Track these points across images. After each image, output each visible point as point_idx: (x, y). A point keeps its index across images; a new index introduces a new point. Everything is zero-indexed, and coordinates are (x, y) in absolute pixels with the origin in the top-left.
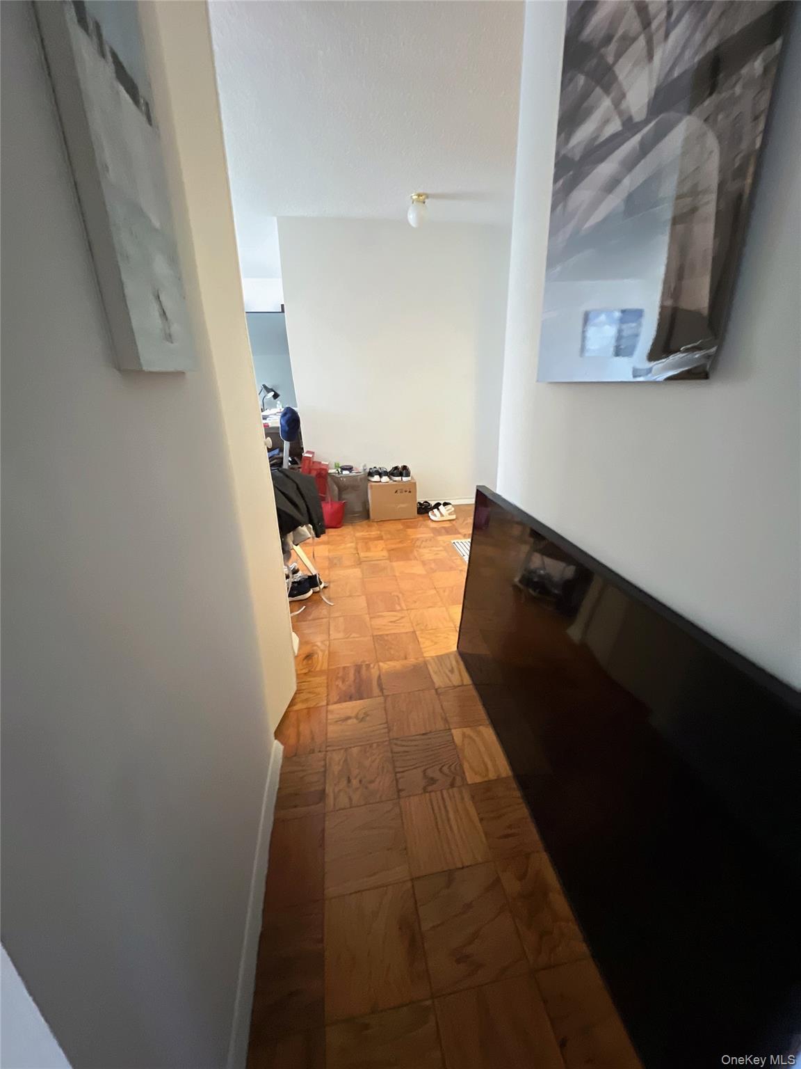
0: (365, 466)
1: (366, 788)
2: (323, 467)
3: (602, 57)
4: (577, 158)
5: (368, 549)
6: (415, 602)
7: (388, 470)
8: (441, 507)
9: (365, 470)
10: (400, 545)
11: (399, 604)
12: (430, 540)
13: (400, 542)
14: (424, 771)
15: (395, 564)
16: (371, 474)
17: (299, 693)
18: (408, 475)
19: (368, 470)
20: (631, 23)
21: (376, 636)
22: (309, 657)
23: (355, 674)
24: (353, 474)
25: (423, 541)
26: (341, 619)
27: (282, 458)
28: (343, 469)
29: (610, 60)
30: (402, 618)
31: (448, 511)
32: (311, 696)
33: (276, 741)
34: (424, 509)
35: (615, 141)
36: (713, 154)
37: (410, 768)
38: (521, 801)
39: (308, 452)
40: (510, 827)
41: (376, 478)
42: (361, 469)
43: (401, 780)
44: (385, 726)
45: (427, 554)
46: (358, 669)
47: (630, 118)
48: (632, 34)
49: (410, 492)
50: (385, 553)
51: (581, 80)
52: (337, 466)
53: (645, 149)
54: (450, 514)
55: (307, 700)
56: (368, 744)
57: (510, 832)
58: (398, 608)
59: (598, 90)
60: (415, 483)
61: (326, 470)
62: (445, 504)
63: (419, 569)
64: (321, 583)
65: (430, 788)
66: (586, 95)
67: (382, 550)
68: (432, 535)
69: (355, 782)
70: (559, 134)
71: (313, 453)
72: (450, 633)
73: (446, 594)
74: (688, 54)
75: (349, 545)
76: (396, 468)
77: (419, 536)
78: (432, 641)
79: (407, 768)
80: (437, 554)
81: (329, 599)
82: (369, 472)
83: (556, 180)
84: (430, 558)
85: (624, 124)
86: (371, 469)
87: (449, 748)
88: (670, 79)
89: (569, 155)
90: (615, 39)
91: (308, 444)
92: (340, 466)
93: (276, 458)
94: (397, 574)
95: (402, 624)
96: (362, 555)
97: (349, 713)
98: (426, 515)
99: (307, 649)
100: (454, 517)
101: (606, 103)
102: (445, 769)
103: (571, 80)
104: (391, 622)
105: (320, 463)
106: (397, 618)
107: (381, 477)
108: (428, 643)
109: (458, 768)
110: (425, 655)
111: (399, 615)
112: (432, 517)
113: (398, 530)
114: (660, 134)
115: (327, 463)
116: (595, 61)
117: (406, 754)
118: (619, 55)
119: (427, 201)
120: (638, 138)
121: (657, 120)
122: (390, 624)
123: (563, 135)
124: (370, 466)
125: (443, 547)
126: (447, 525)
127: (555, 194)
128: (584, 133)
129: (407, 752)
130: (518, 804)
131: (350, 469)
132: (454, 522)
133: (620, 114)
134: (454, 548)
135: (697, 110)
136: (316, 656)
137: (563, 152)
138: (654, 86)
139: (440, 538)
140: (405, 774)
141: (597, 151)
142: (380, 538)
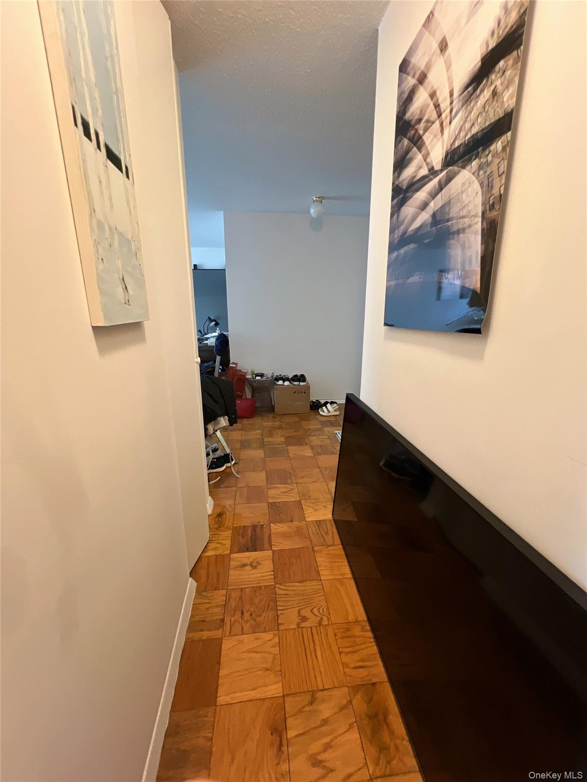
0: (273, 373)
1: (255, 620)
2: (243, 374)
3: (417, 130)
4: (404, 187)
5: (271, 436)
6: (303, 477)
7: (290, 377)
8: (328, 405)
9: (272, 376)
10: (295, 434)
11: (291, 479)
12: (319, 430)
13: (296, 431)
14: (299, 611)
15: (289, 448)
16: (277, 379)
17: (210, 543)
18: (304, 380)
19: (275, 377)
20: (431, 113)
21: (271, 503)
22: (220, 515)
23: (252, 532)
24: (264, 378)
25: (313, 431)
26: (245, 489)
27: (215, 367)
28: (257, 375)
29: (421, 132)
30: (292, 489)
31: (333, 408)
32: (219, 545)
33: (190, 579)
34: (316, 406)
35: (424, 180)
36: (478, 194)
37: (288, 607)
38: (373, 640)
39: (233, 363)
40: (362, 660)
41: (280, 382)
42: (270, 376)
43: (281, 616)
44: (272, 573)
45: (315, 440)
46: (254, 527)
47: (433, 168)
48: (432, 119)
49: (305, 393)
50: (283, 439)
51: (406, 142)
52: (253, 373)
53: (441, 187)
54: (335, 411)
55: (216, 549)
56: (258, 587)
57: (362, 664)
58: (290, 481)
59: (415, 149)
60: (309, 387)
61: (244, 376)
62: (332, 403)
63: (308, 452)
64: (232, 460)
65: (303, 625)
66: (408, 151)
67: (281, 437)
68: (320, 426)
69: (247, 615)
70: (394, 172)
71: (236, 364)
72: (328, 503)
73: (327, 472)
74: (462, 135)
75: (257, 431)
76: (296, 376)
77: (311, 427)
78: (314, 509)
79: (285, 608)
80: (323, 441)
81: (238, 472)
82: (276, 378)
83: (393, 200)
84: (318, 444)
85: (429, 170)
86: (277, 376)
87: (320, 594)
88: (453, 147)
89: (400, 185)
90: (423, 121)
91: (233, 358)
92: (255, 373)
93: (211, 368)
94: (291, 456)
95: (292, 495)
96: (266, 440)
97: (246, 561)
98: (317, 411)
99: (219, 510)
100: (337, 413)
101: (419, 157)
102: (315, 611)
103: (400, 141)
104: (283, 492)
105: (241, 371)
106: (288, 490)
107: (284, 382)
108: (310, 510)
109: (325, 610)
110: (307, 519)
111: (290, 487)
112: (321, 413)
113: (295, 422)
114: (449, 179)
115: (246, 371)
116: (413, 132)
117: (287, 596)
118: (426, 130)
119: (323, 201)
120: (437, 179)
121: (447, 170)
122: (282, 494)
123: (396, 173)
124: (277, 374)
125: (328, 436)
126: (333, 419)
127: (393, 207)
128: (408, 173)
129: (288, 595)
130: (370, 642)
131: (262, 375)
132: (338, 417)
133: (427, 164)
134: (336, 437)
135: (468, 167)
136: (225, 515)
137: (397, 183)
138: (445, 150)
139: (326, 429)
140: (284, 612)
141: (416, 185)
142: (280, 428)
